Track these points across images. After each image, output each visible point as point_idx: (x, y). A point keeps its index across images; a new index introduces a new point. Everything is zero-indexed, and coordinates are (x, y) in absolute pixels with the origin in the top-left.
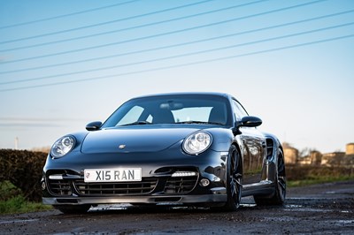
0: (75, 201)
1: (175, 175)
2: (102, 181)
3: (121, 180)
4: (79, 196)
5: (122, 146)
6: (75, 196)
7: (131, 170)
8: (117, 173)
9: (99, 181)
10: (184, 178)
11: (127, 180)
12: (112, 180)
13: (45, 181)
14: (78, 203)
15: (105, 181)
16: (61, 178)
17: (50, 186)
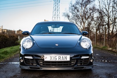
0: (39, 68)
1: (83, 58)
4: (41, 66)
5: (57, 45)
6: (39, 66)
7: (66, 56)
8: (60, 57)
9: (51, 60)
10: (85, 59)
11: (64, 60)
12: (57, 60)
13: (22, 58)
14: (40, 69)
15: (54, 60)
16: (32, 58)
17: (25, 61)
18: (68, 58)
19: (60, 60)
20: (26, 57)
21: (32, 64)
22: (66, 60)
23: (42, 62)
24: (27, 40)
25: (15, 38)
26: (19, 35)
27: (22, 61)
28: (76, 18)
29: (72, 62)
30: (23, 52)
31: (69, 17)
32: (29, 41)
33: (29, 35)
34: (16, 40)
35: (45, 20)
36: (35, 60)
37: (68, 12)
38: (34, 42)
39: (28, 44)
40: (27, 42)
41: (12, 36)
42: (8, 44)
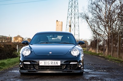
1: (71, 63)
2: (46, 65)
3: (53, 65)
4: (37, 70)
5: (50, 53)
6: (35, 70)
7: (57, 61)
8: (52, 63)
9: (45, 65)
10: (73, 64)
11: (55, 65)
12: (50, 65)
13: (22, 64)
14: (36, 72)
15: (47, 65)
16: (29, 63)
17: (24, 66)
18: (58, 63)
19: (52, 65)
20: (24, 63)
21: (30, 68)
22: (57, 65)
23: (38, 67)
24: (25, 49)
25: (12, 47)
26: (18, 44)
27: (21, 66)
28: (98, 20)
29: (63, 67)
30: (22, 59)
31: (87, 18)
32: (28, 50)
33: (28, 44)
34: (14, 51)
35: (57, 21)
36: (32, 65)
37: (87, 11)
38: (32, 50)
39: (27, 53)
40: (26, 50)
41: (7, 46)
42: (3, 55)
